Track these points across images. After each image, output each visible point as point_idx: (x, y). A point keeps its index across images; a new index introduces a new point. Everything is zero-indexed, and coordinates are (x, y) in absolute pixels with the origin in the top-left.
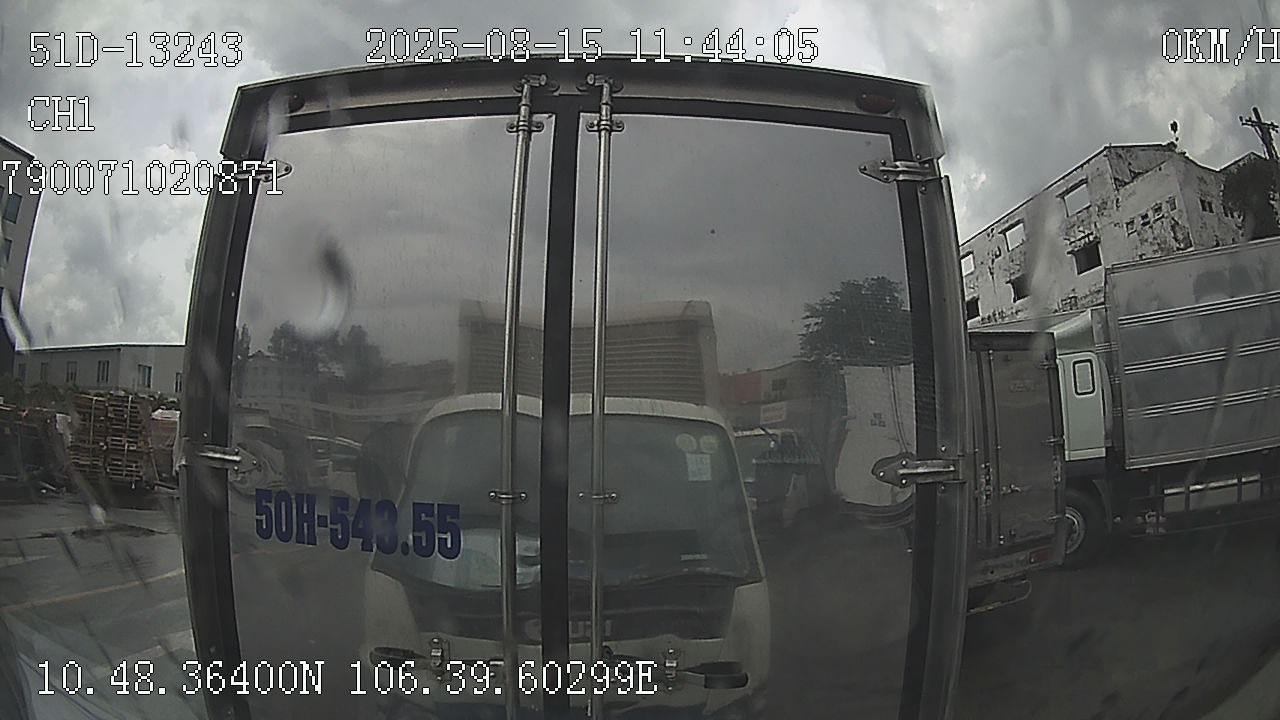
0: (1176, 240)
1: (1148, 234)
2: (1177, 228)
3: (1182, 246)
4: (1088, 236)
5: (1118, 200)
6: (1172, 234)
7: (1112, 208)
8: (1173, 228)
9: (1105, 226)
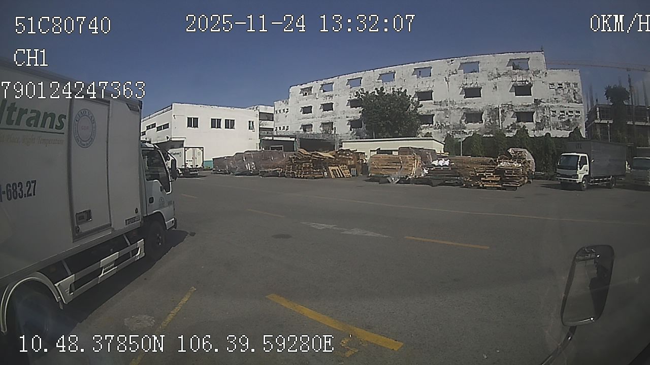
0: (575, 99)
1: (560, 91)
2: (576, 94)
3: (577, 102)
4: (525, 81)
5: (546, 73)
6: (573, 96)
7: (542, 75)
8: (574, 94)
9: (536, 81)
